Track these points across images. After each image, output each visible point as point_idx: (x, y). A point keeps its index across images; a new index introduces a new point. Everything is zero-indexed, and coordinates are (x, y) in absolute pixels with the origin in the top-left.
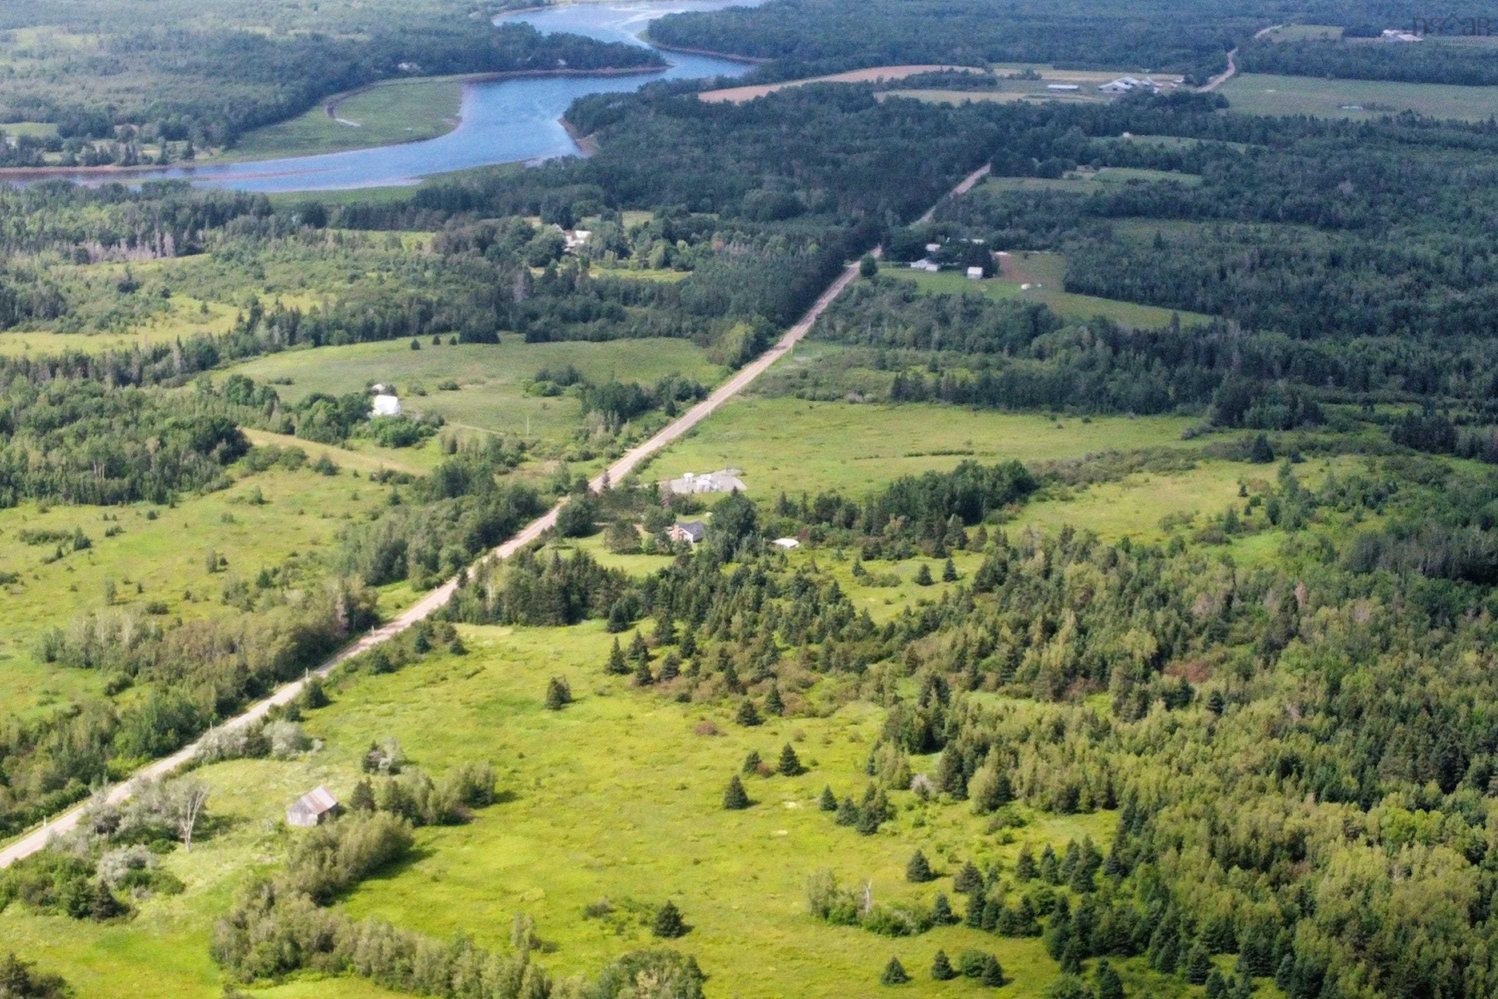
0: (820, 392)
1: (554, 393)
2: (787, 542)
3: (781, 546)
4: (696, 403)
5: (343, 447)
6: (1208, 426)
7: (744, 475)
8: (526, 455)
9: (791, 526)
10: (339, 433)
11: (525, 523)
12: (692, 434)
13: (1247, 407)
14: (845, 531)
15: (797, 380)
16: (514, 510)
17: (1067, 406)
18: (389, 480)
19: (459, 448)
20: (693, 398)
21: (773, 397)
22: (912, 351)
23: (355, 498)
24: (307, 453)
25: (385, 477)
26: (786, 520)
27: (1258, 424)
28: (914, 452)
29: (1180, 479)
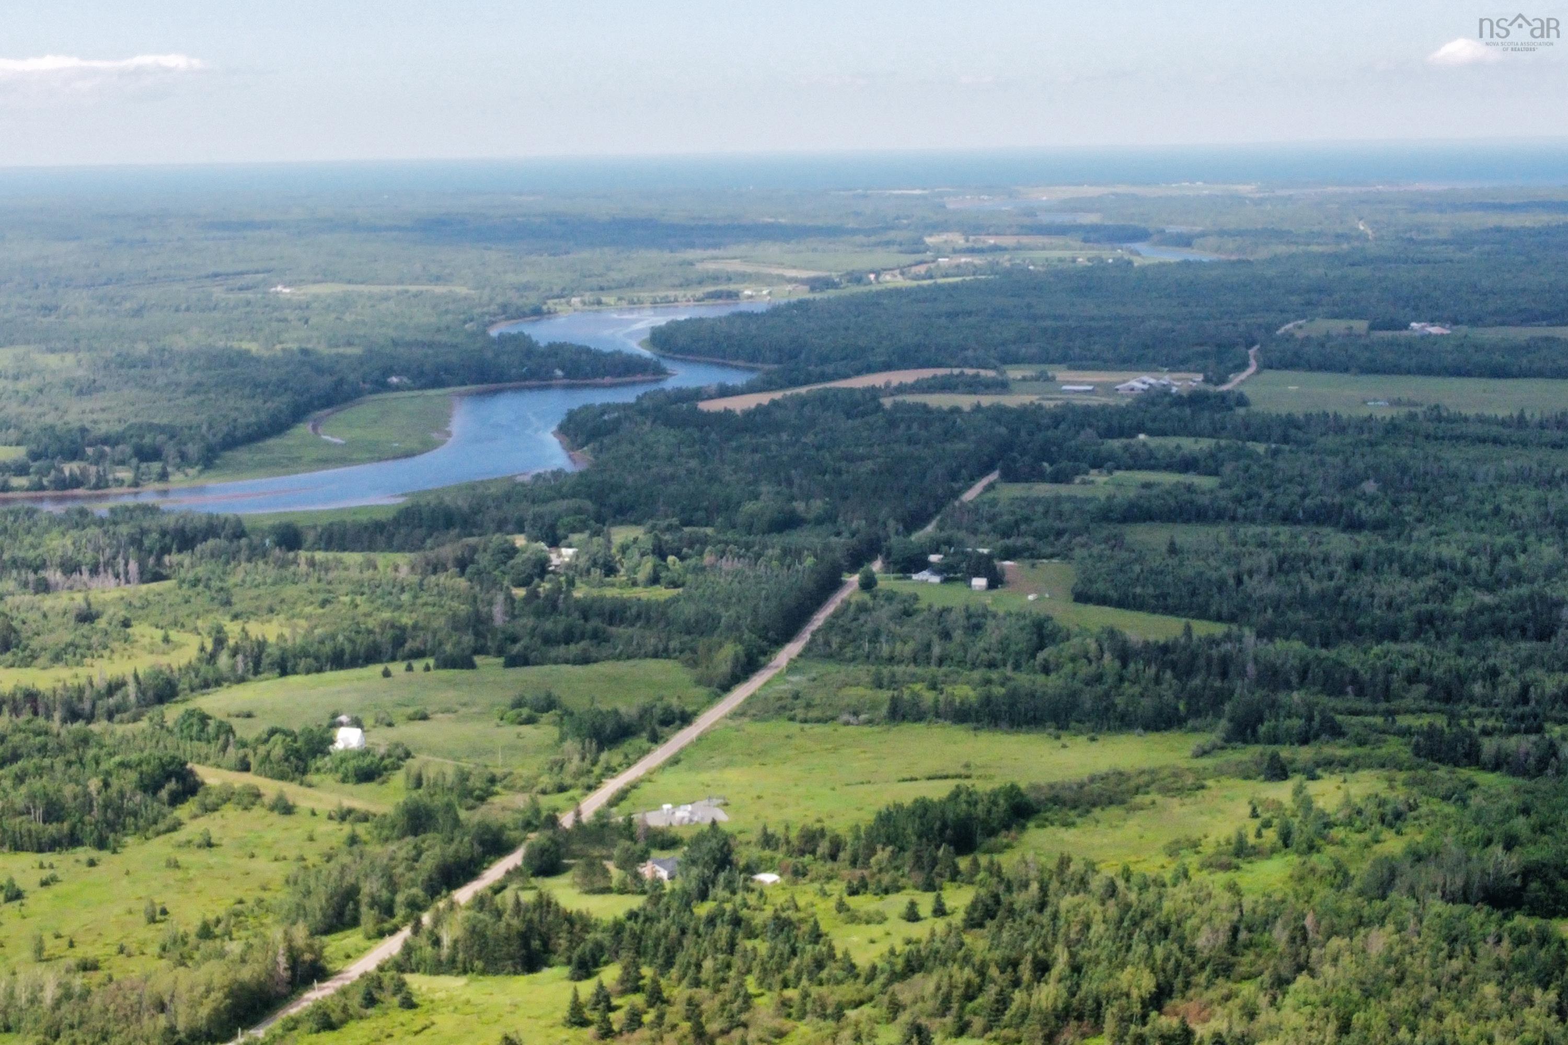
0: (813, 714)
1: (530, 721)
2: (767, 878)
3: (761, 882)
4: (680, 728)
5: (301, 784)
6: (1220, 743)
7: (726, 804)
8: (498, 788)
9: (772, 859)
10: (297, 769)
11: (491, 863)
12: (675, 761)
13: (1261, 720)
14: (830, 864)
15: (788, 702)
16: (478, 849)
17: (1073, 724)
18: (349, 818)
19: (425, 783)
20: (678, 722)
21: (763, 720)
22: (912, 668)
23: (311, 839)
24: (262, 791)
25: (344, 815)
26: (767, 853)
27: (1274, 740)
28: (907, 776)
29: (1188, 801)
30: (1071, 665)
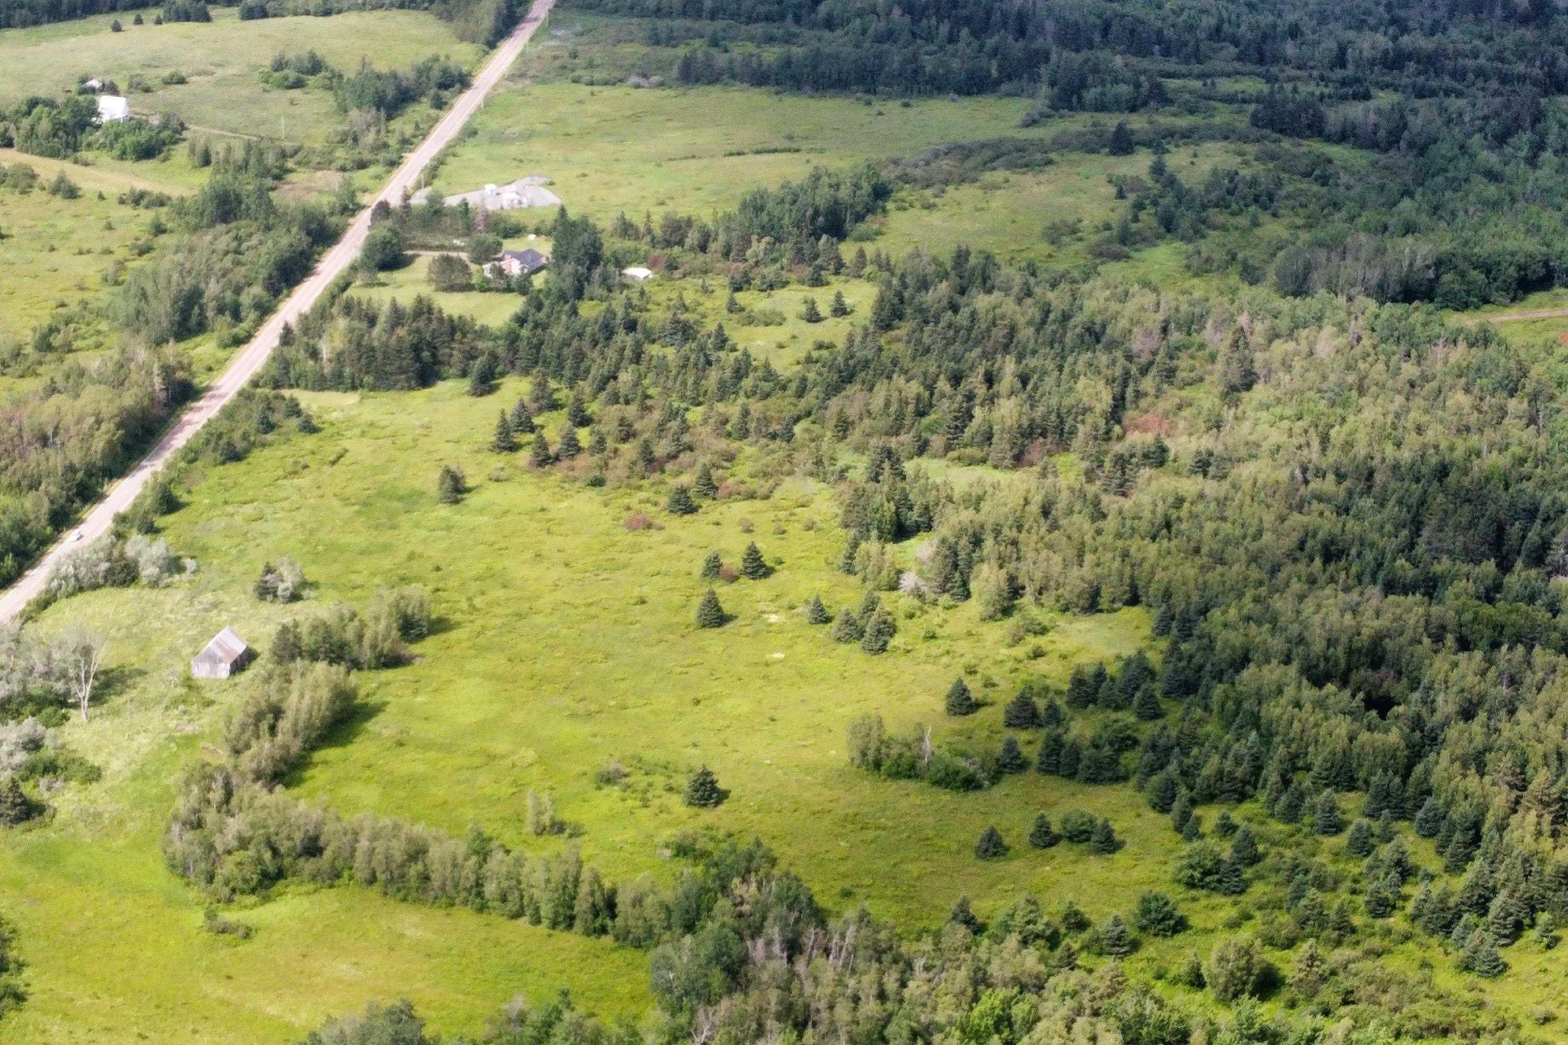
0: (598, 75)
1: (298, 84)
2: (638, 272)
3: (633, 277)
4: (461, 92)
5: (76, 162)
6: (1047, 110)
7: (552, 184)
8: (290, 164)
9: (636, 251)
10: (67, 145)
11: (320, 254)
12: (469, 133)
13: (1083, 85)
14: (701, 257)
15: (566, 60)
16: (306, 240)
17: (881, 88)
18: (144, 202)
19: (214, 160)
20: (458, 86)
21: (544, 82)
22: (688, 23)
23: (109, 227)
24: (37, 170)
25: (138, 199)
26: (629, 244)
27: (1101, 107)
28: (734, 149)
29: (1043, 178)
30: (858, 21)
